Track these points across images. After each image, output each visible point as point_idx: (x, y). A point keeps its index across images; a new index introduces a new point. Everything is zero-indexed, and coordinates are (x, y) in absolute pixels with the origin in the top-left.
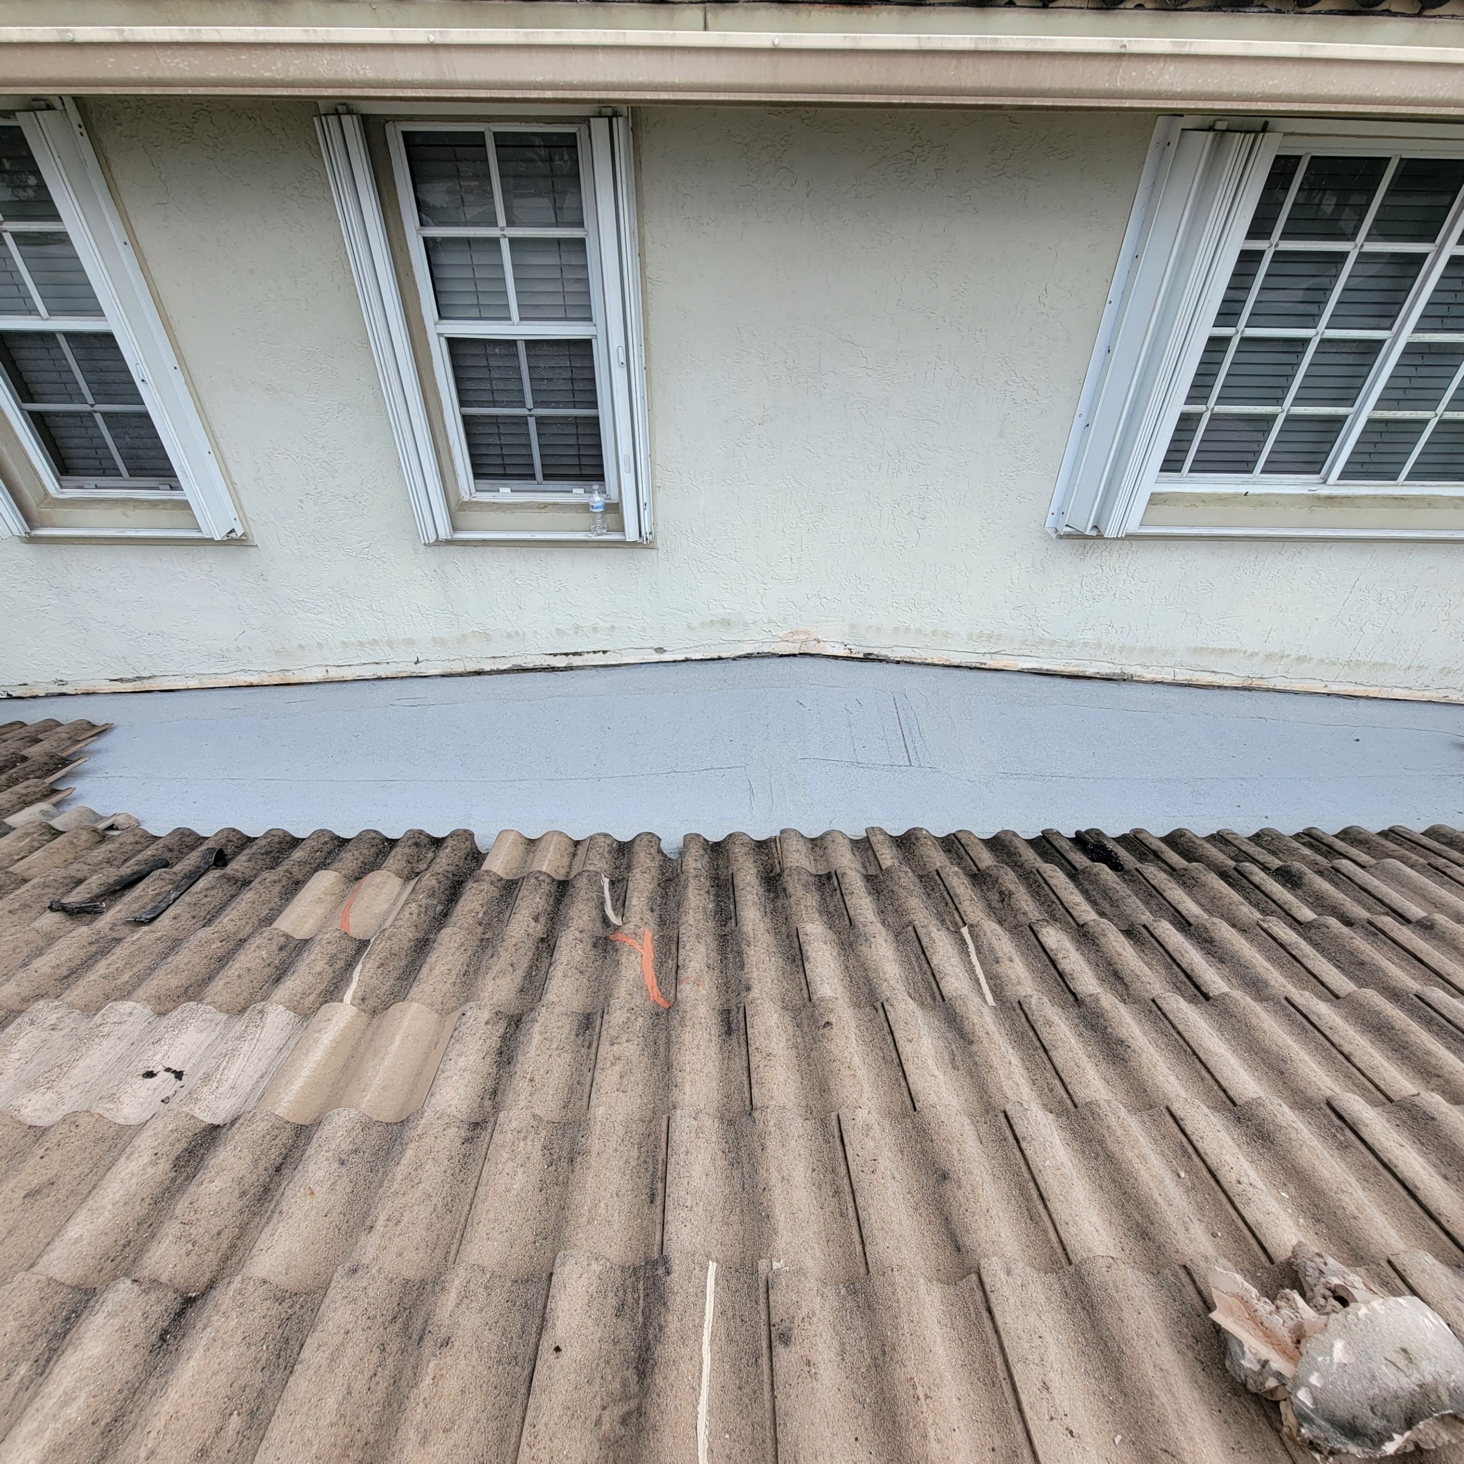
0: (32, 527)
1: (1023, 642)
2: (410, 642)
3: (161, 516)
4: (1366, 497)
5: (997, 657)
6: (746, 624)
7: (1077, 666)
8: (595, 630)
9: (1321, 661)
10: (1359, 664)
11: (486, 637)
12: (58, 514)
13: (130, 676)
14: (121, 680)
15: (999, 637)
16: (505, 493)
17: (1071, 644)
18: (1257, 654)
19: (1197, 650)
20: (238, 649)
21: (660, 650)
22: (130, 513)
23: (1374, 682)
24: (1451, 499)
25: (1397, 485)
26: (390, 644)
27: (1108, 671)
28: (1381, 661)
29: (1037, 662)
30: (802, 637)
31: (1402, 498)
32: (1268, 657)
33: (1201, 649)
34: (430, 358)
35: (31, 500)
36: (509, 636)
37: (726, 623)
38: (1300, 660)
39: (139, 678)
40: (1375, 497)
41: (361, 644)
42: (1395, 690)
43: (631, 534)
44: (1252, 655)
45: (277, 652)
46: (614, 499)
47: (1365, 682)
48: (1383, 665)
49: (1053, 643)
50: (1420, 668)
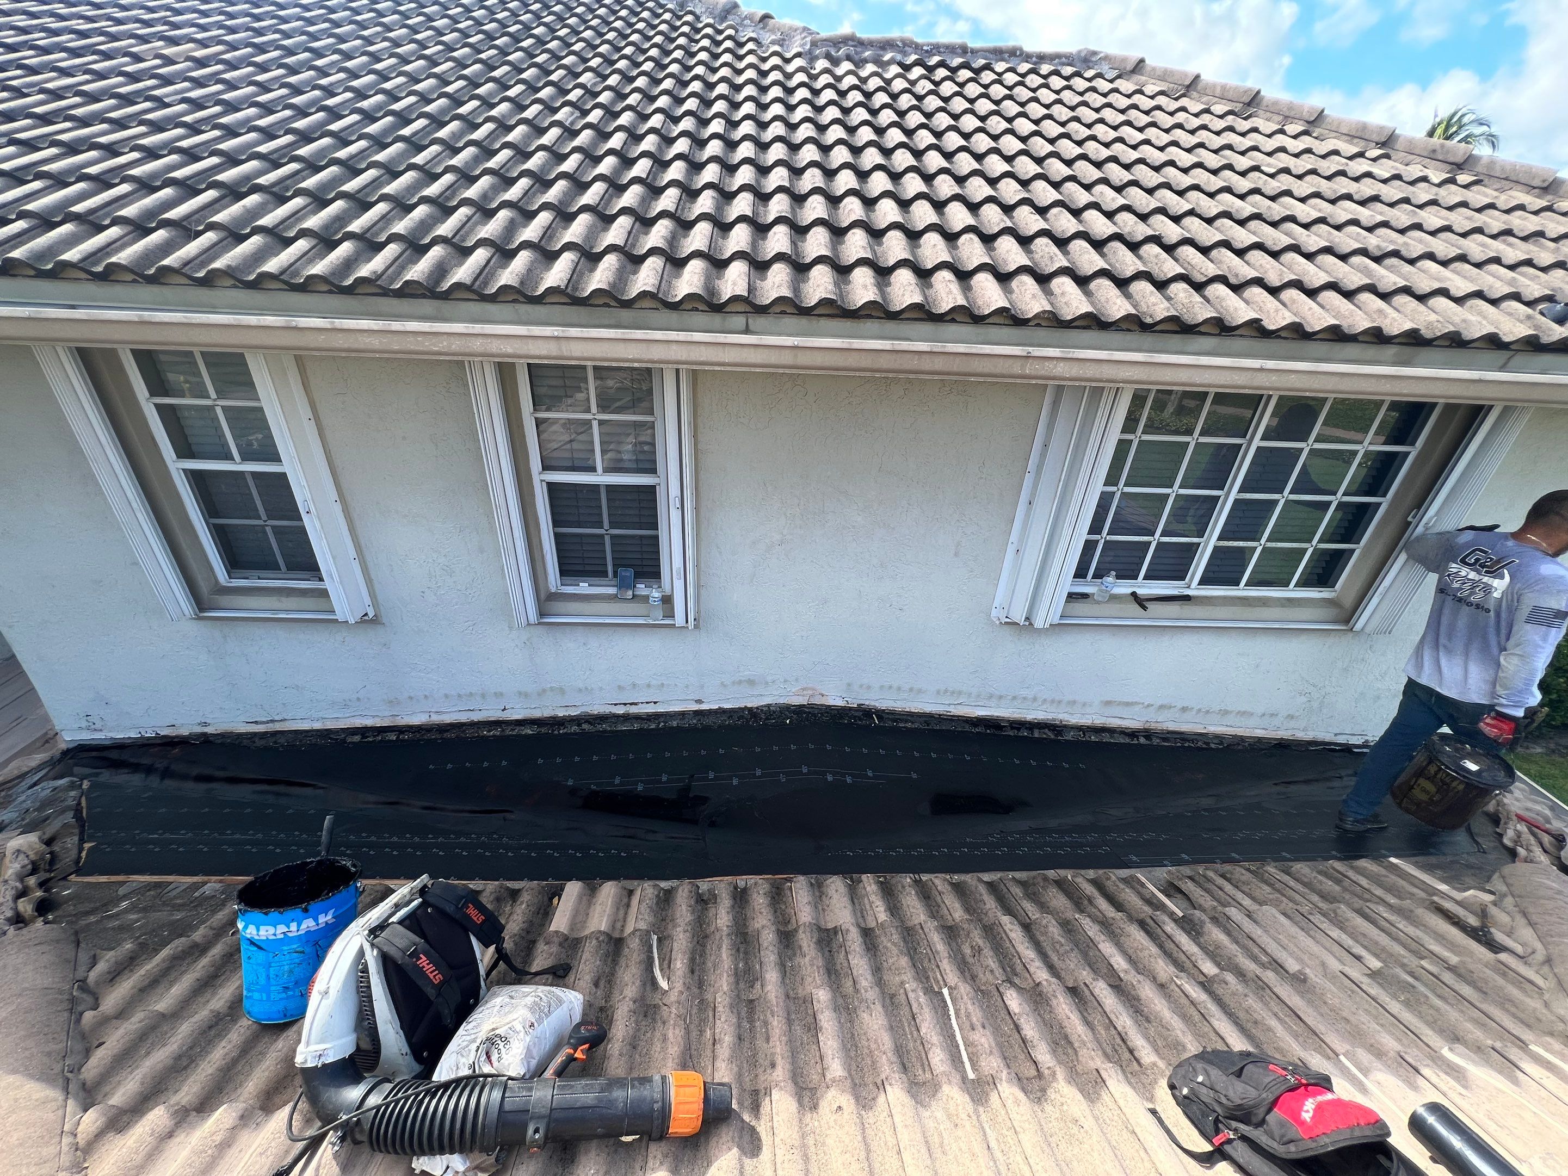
0: (202, 609)
1: (979, 696)
2: (499, 695)
3: (309, 602)
4: (1219, 597)
5: (959, 707)
6: (767, 683)
7: (1017, 713)
8: (649, 686)
9: (1199, 710)
10: (1226, 713)
11: (562, 691)
12: (225, 600)
13: (264, 719)
14: (256, 722)
15: (960, 693)
16: (584, 587)
17: (1014, 698)
18: (1152, 705)
19: (1108, 703)
20: (358, 699)
21: (699, 701)
22: (283, 599)
25: (1238, 589)
26: (483, 696)
27: (1044, 717)
28: (1243, 710)
29: (990, 710)
30: (810, 692)
31: (1245, 598)
32: (1162, 707)
33: (1110, 701)
34: (533, 495)
35: (204, 587)
36: (580, 690)
37: (751, 682)
38: (1184, 709)
39: (272, 721)
40: (1225, 598)
41: (459, 696)
42: (1256, 730)
43: (679, 619)
44: (1147, 706)
45: (391, 702)
46: (668, 592)
47: (1234, 724)
48: (1244, 712)
49: (1001, 697)
50: (1272, 715)
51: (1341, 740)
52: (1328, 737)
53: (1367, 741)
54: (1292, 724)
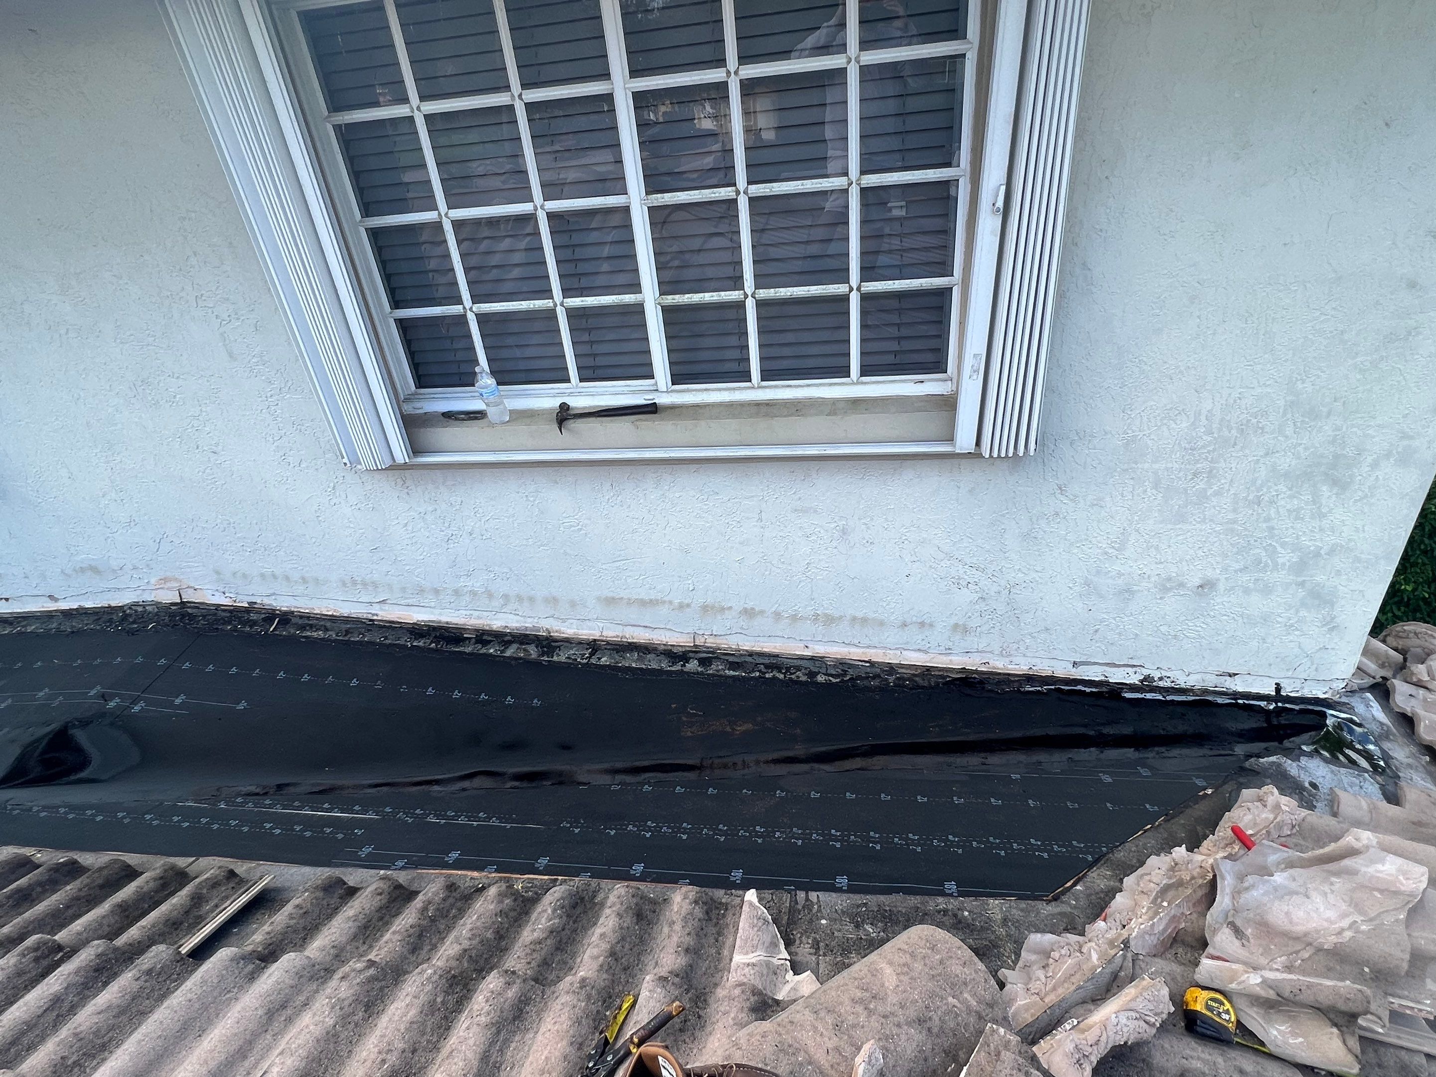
1: (403, 590)
4: (720, 405)
5: (386, 607)
6: (114, 571)
7: (479, 618)
9: (778, 615)
10: (830, 620)
15: (375, 584)
17: (457, 592)
18: (688, 605)
19: (610, 601)
21: (53, 598)
23: (867, 642)
24: (835, 402)
25: (753, 388)
27: (518, 625)
28: (860, 615)
29: (432, 613)
31: (769, 404)
32: (705, 608)
33: (613, 599)
37: (96, 570)
38: (749, 613)
42: (904, 653)
44: (681, 606)
47: (856, 642)
48: (864, 621)
49: (436, 592)
50: (922, 624)
51: (1094, 674)
52: (1062, 670)
53: (1147, 678)
54: (972, 642)
